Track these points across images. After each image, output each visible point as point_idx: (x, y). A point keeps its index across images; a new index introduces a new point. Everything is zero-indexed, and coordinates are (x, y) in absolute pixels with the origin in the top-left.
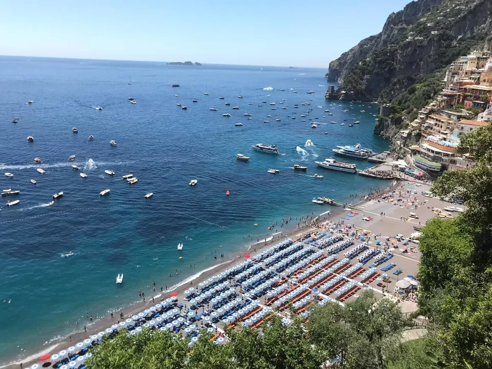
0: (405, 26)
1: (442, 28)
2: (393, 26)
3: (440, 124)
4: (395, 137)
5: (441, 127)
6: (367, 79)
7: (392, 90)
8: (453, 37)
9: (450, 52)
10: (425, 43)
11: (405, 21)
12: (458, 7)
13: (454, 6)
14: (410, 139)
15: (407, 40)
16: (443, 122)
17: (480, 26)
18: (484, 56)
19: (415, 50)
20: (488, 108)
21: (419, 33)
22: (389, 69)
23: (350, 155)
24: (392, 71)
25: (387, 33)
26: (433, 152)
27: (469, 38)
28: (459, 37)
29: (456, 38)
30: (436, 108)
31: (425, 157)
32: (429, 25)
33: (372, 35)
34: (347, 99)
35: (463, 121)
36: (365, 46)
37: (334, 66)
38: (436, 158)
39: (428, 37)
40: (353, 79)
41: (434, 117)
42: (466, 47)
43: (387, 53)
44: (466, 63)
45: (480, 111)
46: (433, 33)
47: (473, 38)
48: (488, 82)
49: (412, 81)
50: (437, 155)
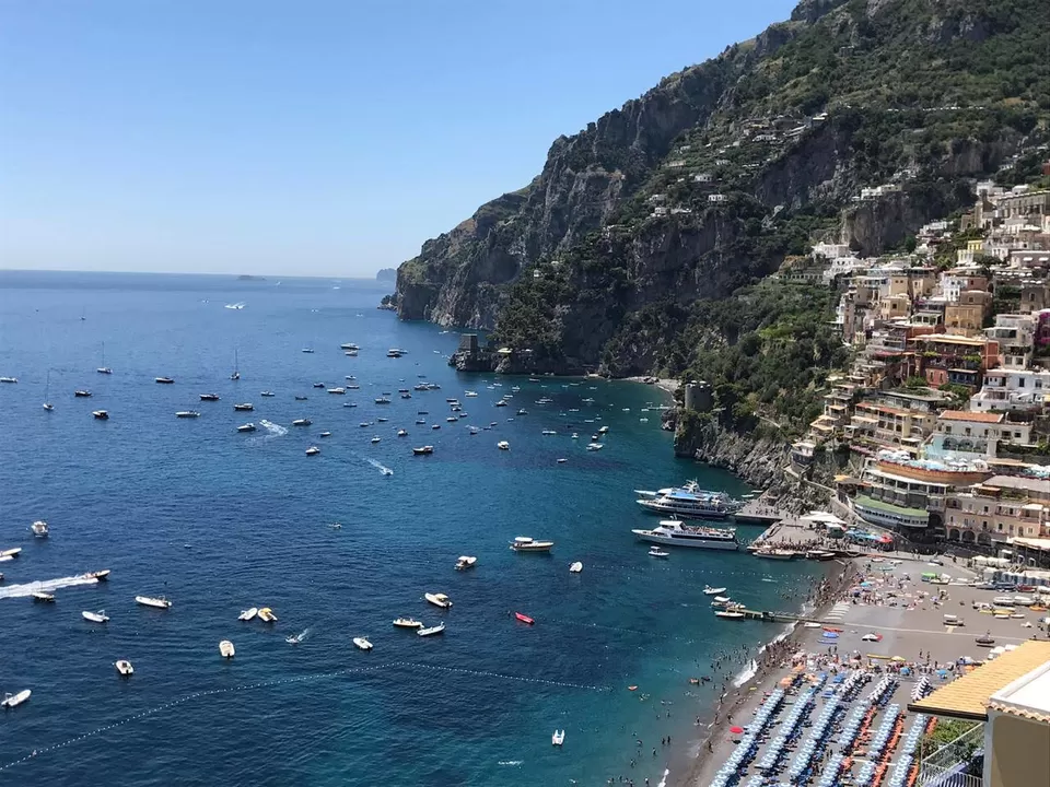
0: (601, 171)
1: (733, 188)
2: (573, 173)
3: (895, 422)
4: (748, 460)
5: (899, 429)
6: (563, 316)
7: (631, 342)
8: (762, 209)
9: (762, 246)
10: (699, 223)
11: (600, 158)
12: (760, 137)
13: (747, 132)
14: (822, 462)
15: (654, 215)
16: (899, 418)
17: (820, 182)
18: (915, 268)
19: (676, 242)
20: (987, 383)
21: (680, 198)
22: (617, 286)
23: (688, 510)
24: (624, 293)
25: (560, 189)
26: (903, 485)
27: (798, 212)
28: (777, 209)
29: (770, 212)
30: (864, 386)
31: (885, 498)
32: (699, 178)
33: (506, 193)
34: (517, 369)
35: (945, 414)
36: (502, 223)
37: (411, 276)
38: (913, 499)
39: (702, 209)
40: (526, 314)
41: (873, 408)
42: (797, 232)
43: (606, 246)
44: (884, 282)
45: (971, 391)
46: (712, 198)
47: (810, 211)
48: (962, 326)
49: (678, 317)
50: (915, 492)
